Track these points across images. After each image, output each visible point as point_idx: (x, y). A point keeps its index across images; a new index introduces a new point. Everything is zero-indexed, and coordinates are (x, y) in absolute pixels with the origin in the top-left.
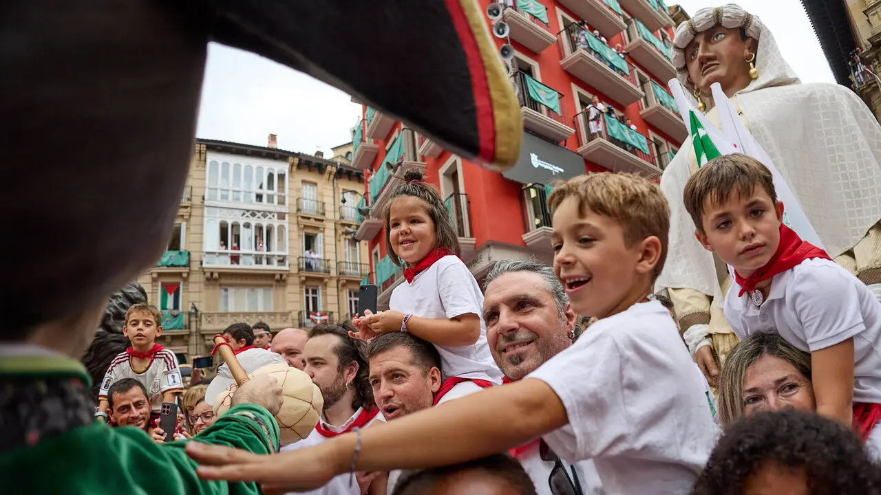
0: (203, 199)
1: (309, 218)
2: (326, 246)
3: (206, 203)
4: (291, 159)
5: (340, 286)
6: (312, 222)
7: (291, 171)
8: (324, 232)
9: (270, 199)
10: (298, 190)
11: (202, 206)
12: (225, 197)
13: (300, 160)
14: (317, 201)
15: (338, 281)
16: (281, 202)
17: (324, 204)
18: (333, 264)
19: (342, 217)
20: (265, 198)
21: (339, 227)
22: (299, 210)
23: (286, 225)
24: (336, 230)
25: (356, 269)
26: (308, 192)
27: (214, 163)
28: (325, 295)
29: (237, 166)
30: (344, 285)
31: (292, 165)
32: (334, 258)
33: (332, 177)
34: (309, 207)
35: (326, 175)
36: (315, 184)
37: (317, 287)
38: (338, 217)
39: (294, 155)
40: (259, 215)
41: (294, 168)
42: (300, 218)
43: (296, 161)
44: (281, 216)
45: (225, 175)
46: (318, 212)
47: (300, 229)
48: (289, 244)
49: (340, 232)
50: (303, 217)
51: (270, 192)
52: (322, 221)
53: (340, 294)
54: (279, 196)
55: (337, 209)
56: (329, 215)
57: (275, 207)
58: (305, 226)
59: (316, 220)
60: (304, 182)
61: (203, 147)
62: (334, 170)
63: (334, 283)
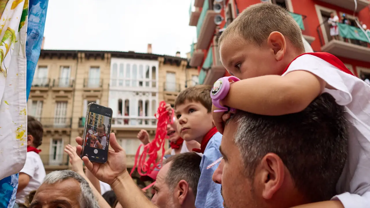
0: (109, 85)
1: (171, 95)
3: (111, 88)
4: (159, 59)
7: (160, 66)
9: (147, 84)
10: (164, 77)
11: (108, 90)
12: (121, 84)
13: (165, 59)
14: (176, 84)
16: (154, 86)
17: (180, 85)
20: (144, 84)
22: (165, 90)
23: (157, 100)
26: (170, 78)
27: (115, 65)
29: (128, 66)
31: (160, 62)
33: (184, 67)
34: (171, 87)
35: (181, 67)
36: (175, 73)
39: (161, 56)
40: (141, 94)
41: (162, 64)
42: (165, 95)
43: (162, 59)
44: (154, 94)
45: (122, 70)
46: (176, 90)
50: (167, 94)
51: (147, 80)
54: (152, 82)
57: (150, 89)
58: (169, 100)
60: (168, 72)
61: (109, 55)
62: (186, 63)
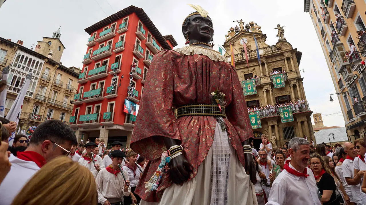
1: (44, 81)
2: (47, 92)
4: (46, 60)
5: (47, 107)
6: (45, 83)
7: (44, 63)
8: (47, 87)
9: (35, 72)
10: (44, 70)
13: (49, 60)
14: (48, 76)
15: (47, 105)
16: (38, 74)
17: (50, 77)
18: (47, 98)
19: (55, 83)
20: (33, 71)
21: (53, 86)
22: (42, 77)
23: (37, 82)
24: (52, 87)
25: (53, 102)
26: (47, 72)
28: (41, 109)
30: (48, 107)
32: (48, 97)
33: (57, 68)
34: (46, 77)
35: (55, 67)
36: (50, 69)
37: (39, 105)
38: (54, 83)
39: (47, 58)
41: (46, 62)
42: (41, 80)
43: (47, 60)
44: (37, 79)
46: (47, 79)
47: (40, 84)
48: (36, 88)
49: (53, 88)
50: (42, 80)
51: (35, 69)
52: (48, 83)
53: (46, 109)
54: (38, 71)
55: (54, 80)
56: (51, 81)
57: (35, 75)
58: (42, 84)
59: (47, 82)
60: (47, 68)
61: (17, 47)
62: (58, 66)
63: (45, 105)
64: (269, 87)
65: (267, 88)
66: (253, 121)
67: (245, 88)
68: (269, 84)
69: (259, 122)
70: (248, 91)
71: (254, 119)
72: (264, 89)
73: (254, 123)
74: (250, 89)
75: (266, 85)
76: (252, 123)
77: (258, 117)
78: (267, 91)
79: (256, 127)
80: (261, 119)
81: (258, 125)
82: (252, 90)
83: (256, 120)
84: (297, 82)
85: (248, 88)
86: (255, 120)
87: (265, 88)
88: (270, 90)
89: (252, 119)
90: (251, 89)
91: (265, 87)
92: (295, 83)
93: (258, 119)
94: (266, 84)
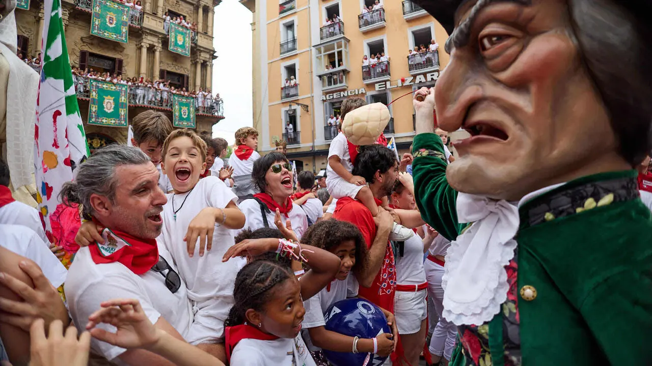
64: (159, 43)
65: (151, 43)
66: (109, 105)
67: (98, 16)
68: (160, 36)
69: (123, 112)
70: (106, 29)
71: (112, 101)
72: (144, 40)
73: (109, 112)
74: (111, 23)
75: (151, 35)
76: (106, 109)
77: (123, 99)
78: (151, 49)
79: (113, 121)
80: (129, 106)
81: (120, 120)
82: (117, 30)
83: (118, 105)
84: (209, 58)
85: (107, 20)
86: (113, 106)
87: (147, 40)
88: (158, 50)
89: (106, 101)
90: (113, 26)
91: (149, 37)
92: (207, 60)
93: (123, 105)
94: (154, 33)
